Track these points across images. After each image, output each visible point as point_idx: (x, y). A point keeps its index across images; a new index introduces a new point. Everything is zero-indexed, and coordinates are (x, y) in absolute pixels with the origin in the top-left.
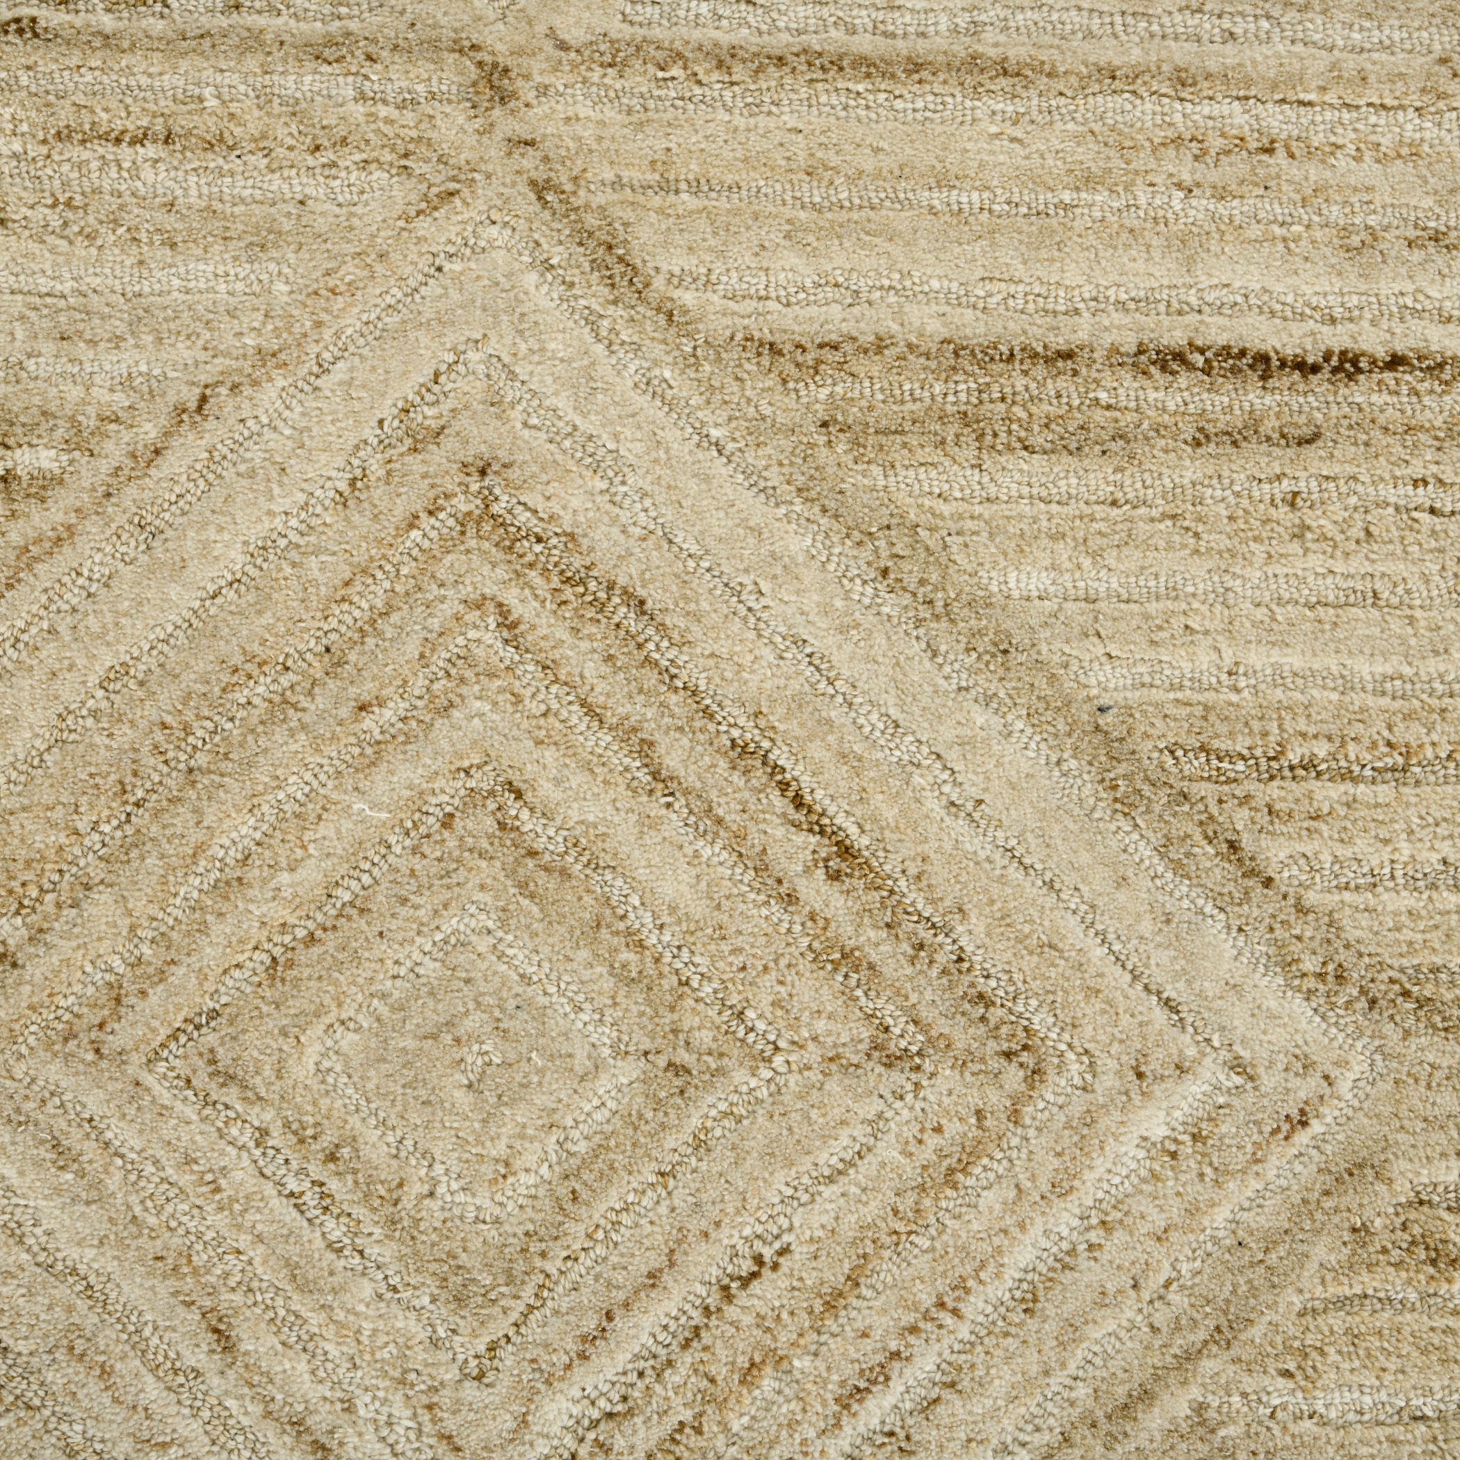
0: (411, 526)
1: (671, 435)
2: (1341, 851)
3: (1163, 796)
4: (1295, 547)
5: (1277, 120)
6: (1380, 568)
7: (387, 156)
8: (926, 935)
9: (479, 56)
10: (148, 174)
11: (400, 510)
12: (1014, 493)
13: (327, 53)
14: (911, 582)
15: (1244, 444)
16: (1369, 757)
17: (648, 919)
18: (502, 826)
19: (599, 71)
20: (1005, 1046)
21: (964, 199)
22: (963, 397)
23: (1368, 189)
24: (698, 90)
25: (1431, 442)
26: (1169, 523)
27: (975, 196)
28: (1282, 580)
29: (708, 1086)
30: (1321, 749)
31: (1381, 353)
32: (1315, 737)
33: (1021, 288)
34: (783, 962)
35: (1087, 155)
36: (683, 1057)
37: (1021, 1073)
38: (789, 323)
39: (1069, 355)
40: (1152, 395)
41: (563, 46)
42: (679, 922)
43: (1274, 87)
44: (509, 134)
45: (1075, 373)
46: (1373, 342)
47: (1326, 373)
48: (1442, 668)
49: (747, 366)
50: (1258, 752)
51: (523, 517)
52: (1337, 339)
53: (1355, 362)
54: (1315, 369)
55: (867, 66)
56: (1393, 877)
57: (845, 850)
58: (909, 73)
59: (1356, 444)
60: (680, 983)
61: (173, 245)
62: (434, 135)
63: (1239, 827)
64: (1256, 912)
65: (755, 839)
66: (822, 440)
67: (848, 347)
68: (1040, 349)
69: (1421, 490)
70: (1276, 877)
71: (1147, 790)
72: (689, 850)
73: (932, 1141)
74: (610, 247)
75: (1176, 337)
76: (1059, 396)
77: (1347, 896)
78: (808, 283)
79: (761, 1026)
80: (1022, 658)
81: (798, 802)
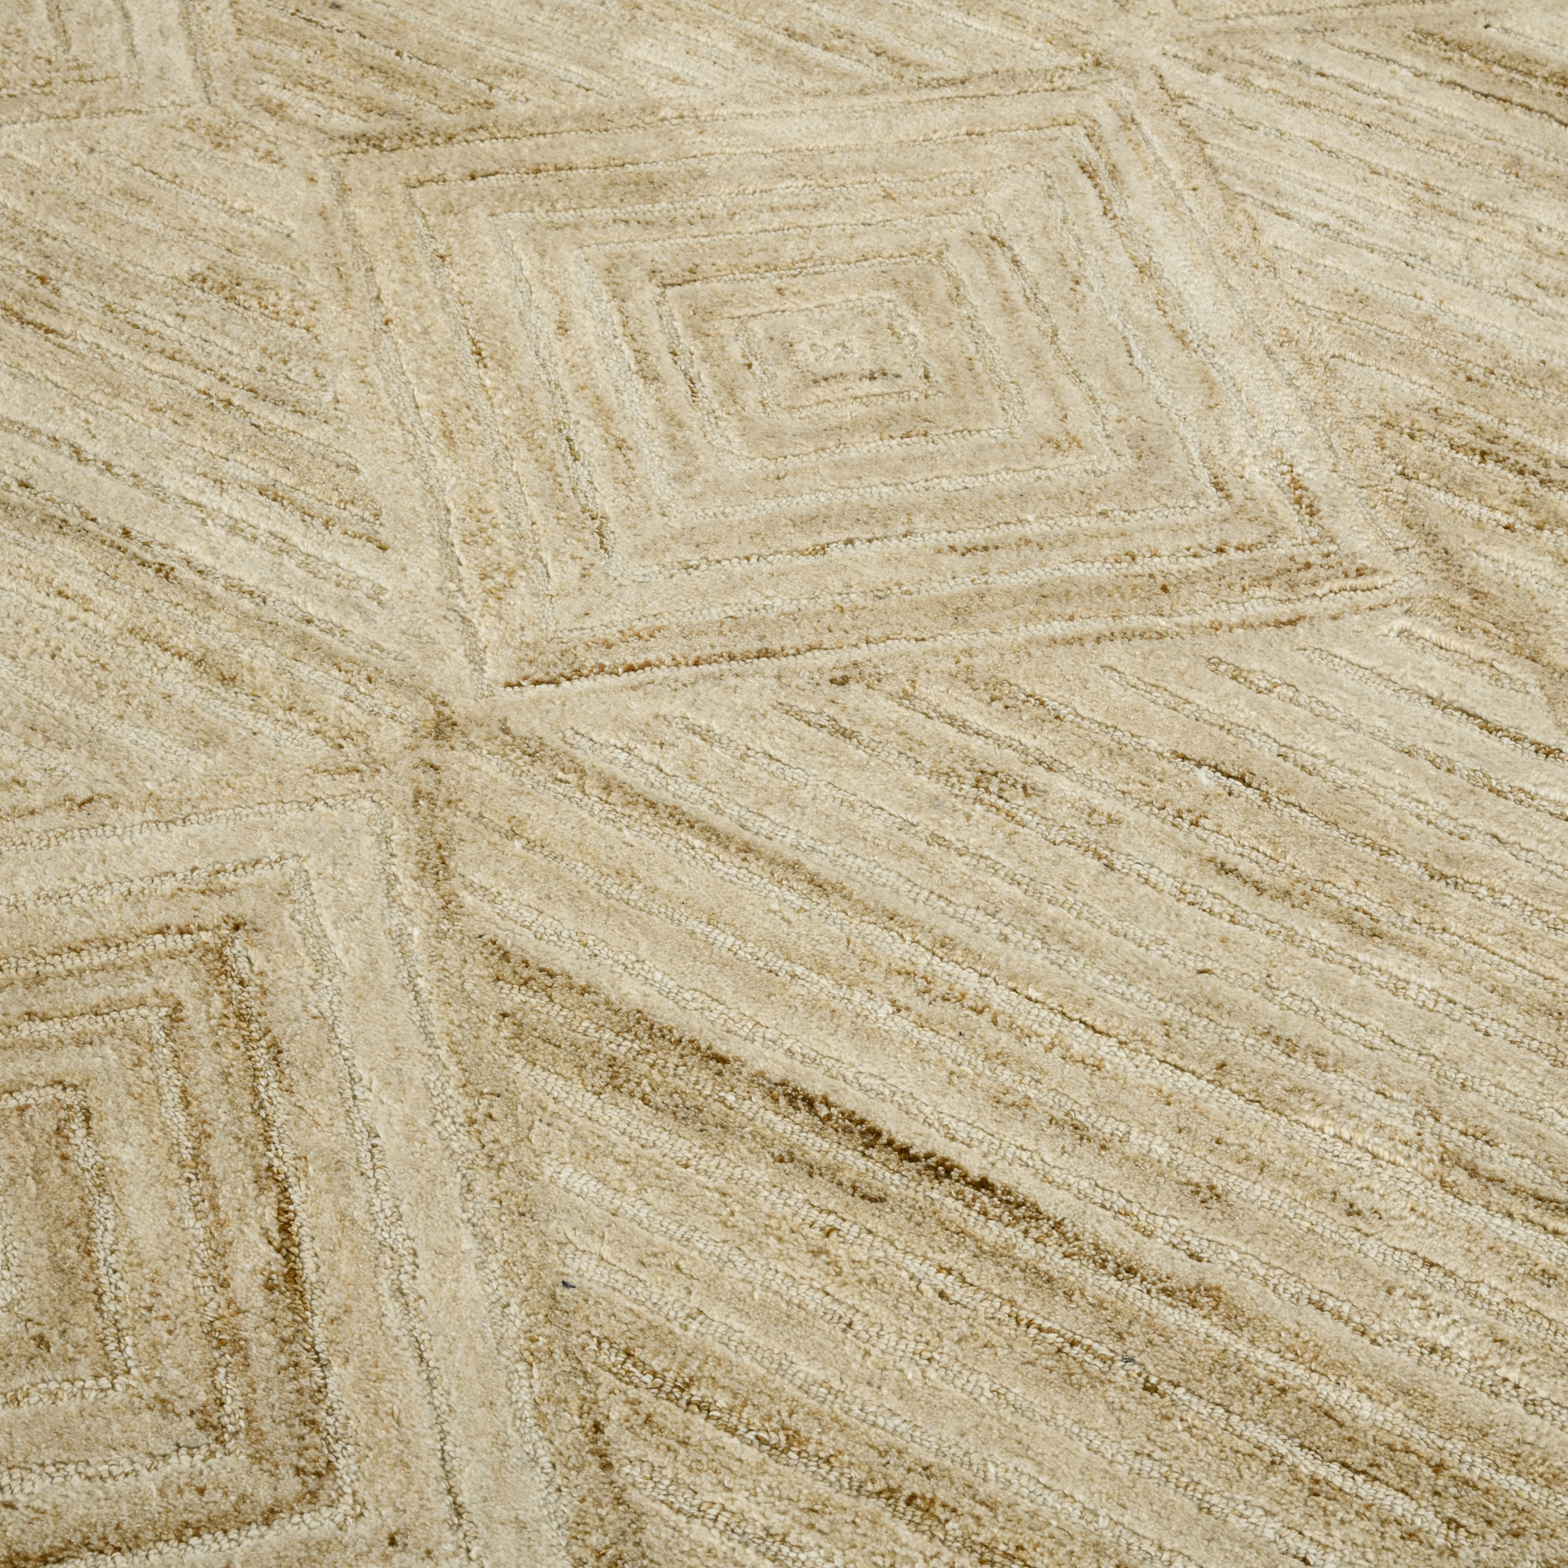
0: (160, 932)
1: (386, 968)
2: (684, 1475)
3: (567, 1365)
4: (808, 1259)
5: (999, 997)
6: (866, 1307)
7: (333, 733)
8: (305, 1359)
9: (442, 708)
10: (169, 676)
11: (160, 919)
12: (613, 1123)
13: (343, 665)
14: (487, 1137)
15: (817, 1177)
16: (758, 1424)
17: (109, 1239)
18: (58, 1131)
19: (519, 753)
20: (302, 1463)
21: (721, 938)
22: (623, 1050)
23: (1042, 1071)
24: (579, 795)
25: (973, 1248)
26: (717, 1195)
27: (731, 940)
28: (780, 1276)
29: (52, 1366)
30: (722, 1400)
31: (975, 1174)
32: (723, 1387)
33: (721, 1008)
34: (182, 1319)
35: (833, 953)
36: (54, 1337)
37: (299, 1487)
38: (530, 947)
39: (723, 1060)
40: (770, 1115)
41: (506, 731)
42: (130, 1254)
43: (1014, 977)
44: (425, 756)
45: (720, 1073)
46: (974, 1164)
47: (920, 1166)
48: (867, 1397)
49: (478, 956)
50: (670, 1375)
51: (242, 964)
52: (946, 1149)
53: (948, 1172)
54: (914, 1159)
55: (711, 834)
56: (715, 1520)
57: (292, 1275)
58: (739, 850)
59: (909, 1219)
60: (95, 1292)
61: (149, 717)
62: (373, 735)
63: (613, 1417)
64: (580, 1481)
65: (230, 1232)
66: (493, 1021)
67: (560, 980)
68: (703, 1047)
69: (941, 1276)
70: (616, 1466)
71: (558, 1354)
72: (177, 1213)
73: (190, 1496)
74: (440, 847)
75: (817, 1087)
76: (697, 1083)
77: (665, 1509)
78: (565, 934)
79: (129, 1351)
80: (531, 1224)
81: (285, 1228)
